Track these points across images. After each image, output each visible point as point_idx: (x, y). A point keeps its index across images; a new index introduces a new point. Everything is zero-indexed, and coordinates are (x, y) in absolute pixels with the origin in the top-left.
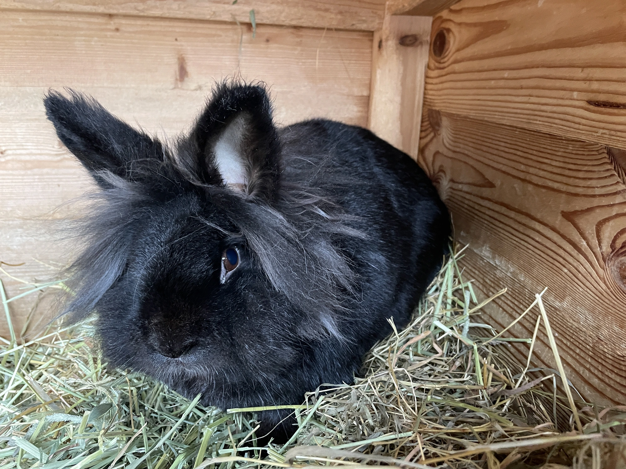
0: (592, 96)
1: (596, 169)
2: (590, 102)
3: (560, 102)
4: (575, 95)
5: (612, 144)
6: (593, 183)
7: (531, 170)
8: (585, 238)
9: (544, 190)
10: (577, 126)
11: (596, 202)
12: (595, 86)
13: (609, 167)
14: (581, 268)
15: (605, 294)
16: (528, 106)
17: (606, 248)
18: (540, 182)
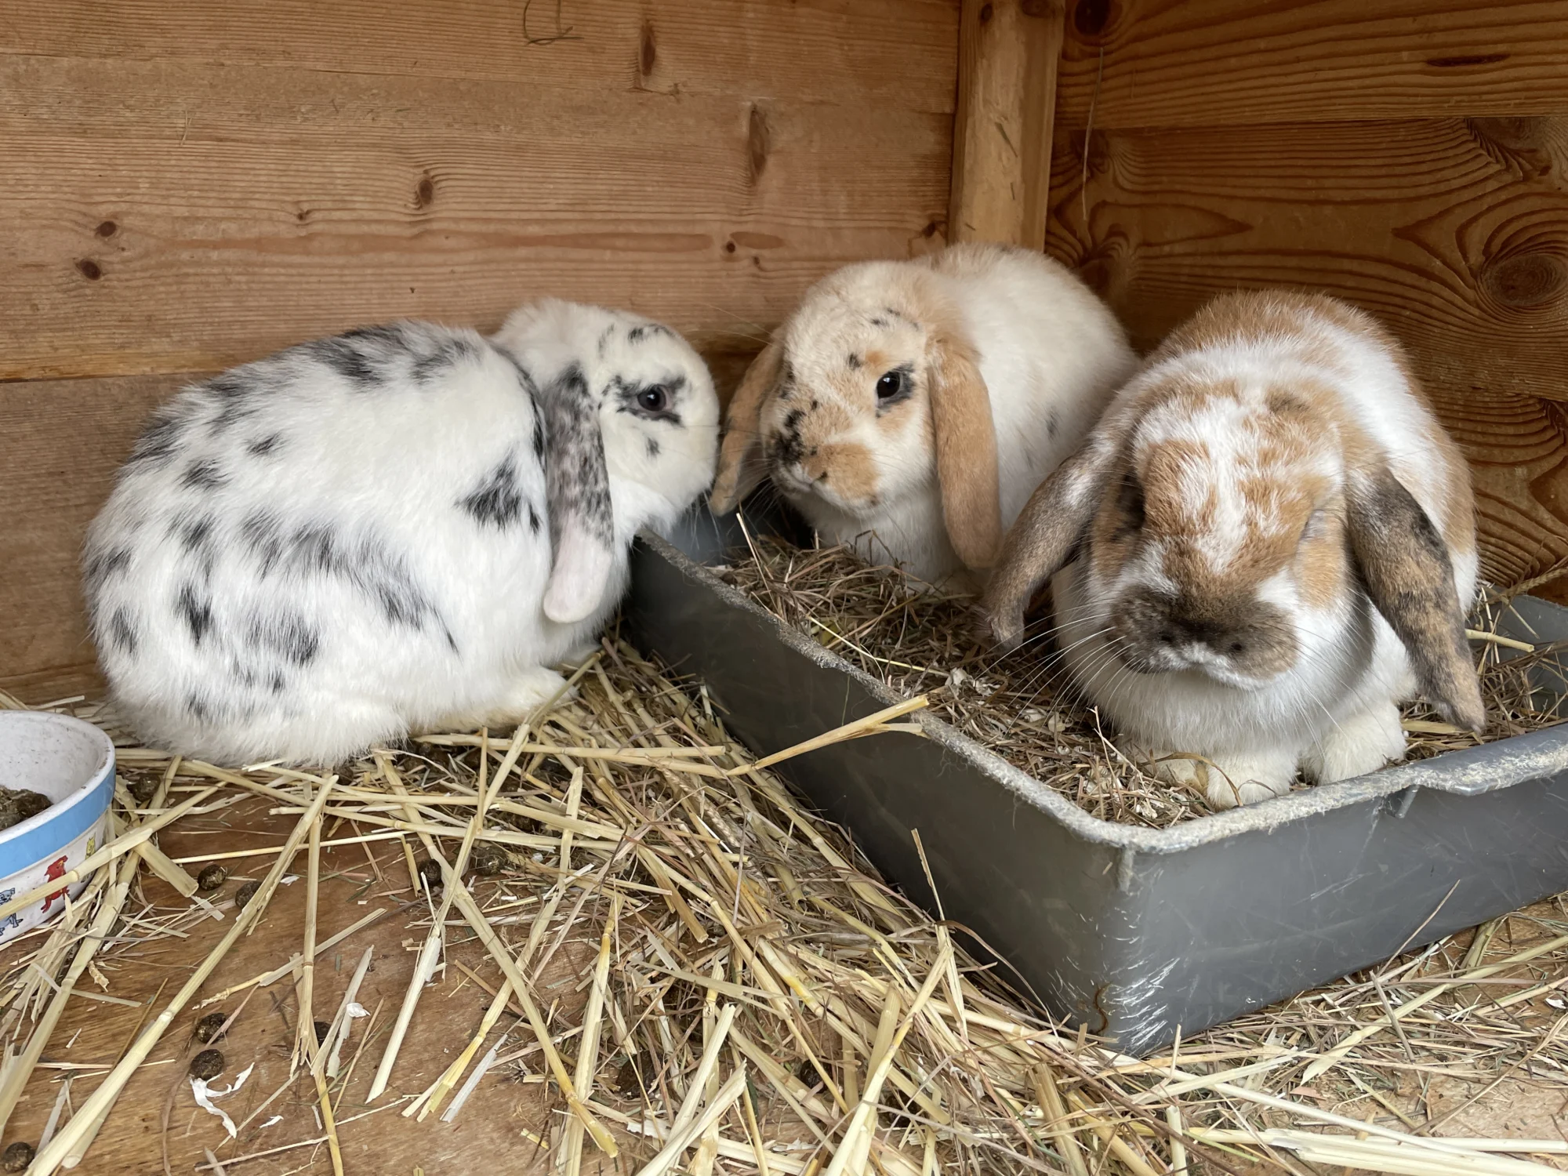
0: (1434, 54)
1: (1451, 153)
2: (1431, 62)
3: (1379, 70)
4: (1405, 55)
5: (1474, 113)
6: (1447, 174)
7: (1328, 183)
8: (1438, 256)
9: (1355, 208)
10: (1412, 99)
11: (1454, 199)
12: (1439, 38)
13: (1472, 145)
14: (1436, 301)
15: (1479, 322)
16: (1313, 86)
17: (1476, 257)
18: (1347, 196)
